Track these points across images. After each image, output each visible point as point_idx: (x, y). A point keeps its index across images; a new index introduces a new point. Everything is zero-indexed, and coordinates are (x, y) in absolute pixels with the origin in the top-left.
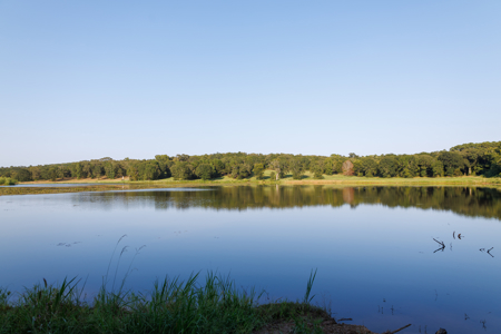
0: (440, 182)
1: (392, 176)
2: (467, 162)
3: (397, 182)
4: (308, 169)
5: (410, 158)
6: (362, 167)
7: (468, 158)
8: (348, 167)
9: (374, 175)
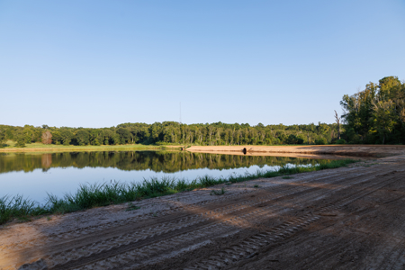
0: (117, 148)
1: (86, 144)
2: (131, 135)
3: (90, 148)
4: (11, 138)
5: (99, 131)
6: (60, 136)
7: (132, 132)
8: (47, 136)
9: (71, 143)
